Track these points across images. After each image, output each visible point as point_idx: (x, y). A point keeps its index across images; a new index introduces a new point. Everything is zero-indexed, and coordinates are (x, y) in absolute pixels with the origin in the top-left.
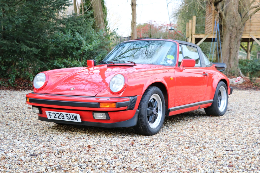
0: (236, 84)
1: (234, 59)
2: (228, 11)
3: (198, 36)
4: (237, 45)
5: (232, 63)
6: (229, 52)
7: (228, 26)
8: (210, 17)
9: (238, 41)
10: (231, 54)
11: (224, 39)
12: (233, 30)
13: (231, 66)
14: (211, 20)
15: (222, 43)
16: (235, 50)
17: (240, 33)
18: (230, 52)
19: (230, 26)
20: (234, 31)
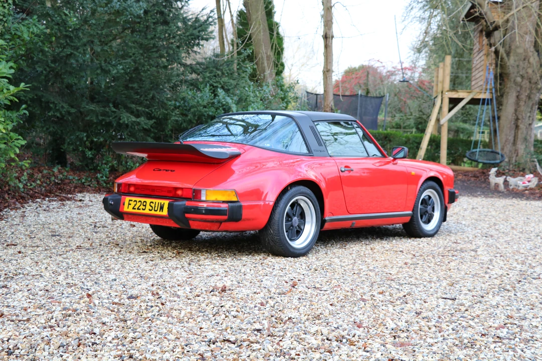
0: (524, 188)
1: (525, 139)
2: (513, 47)
3: (455, 95)
4: (530, 112)
5: (521, 147)
6: (514, 126)
7: (512, 76)
8: (481, 57)
9: (533, 105)
10: (518, 129)
11: (504, 100)
12: (524, 83)
13: (518, 153)
14: (482, 63)
15: (500, 108)
16: (527, 121)
17: (537, 89)
18: (517, 127)
19: (516, 76)
20: (525, 86)
